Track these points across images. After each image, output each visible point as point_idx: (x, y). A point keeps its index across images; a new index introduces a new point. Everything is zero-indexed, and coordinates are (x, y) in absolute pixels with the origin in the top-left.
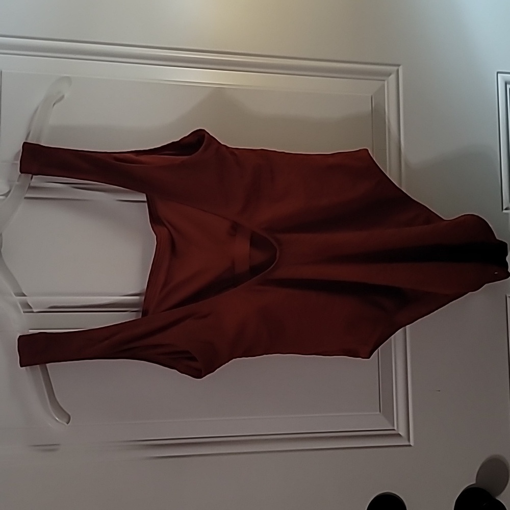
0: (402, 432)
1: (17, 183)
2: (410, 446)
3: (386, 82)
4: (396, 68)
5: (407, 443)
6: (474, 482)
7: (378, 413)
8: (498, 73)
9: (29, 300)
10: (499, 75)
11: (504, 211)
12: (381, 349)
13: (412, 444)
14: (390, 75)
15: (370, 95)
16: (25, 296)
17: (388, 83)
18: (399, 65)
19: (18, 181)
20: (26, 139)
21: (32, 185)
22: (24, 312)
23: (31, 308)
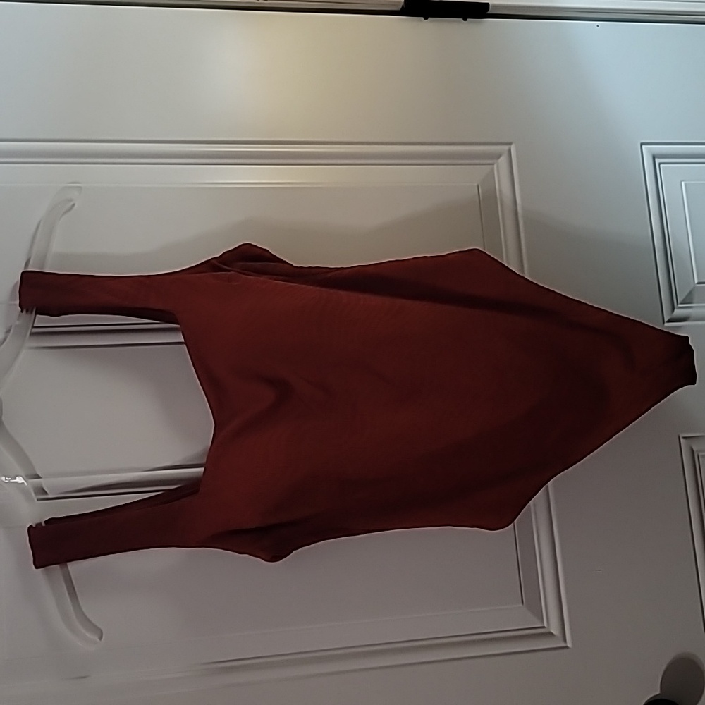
0: (555, 630)
1: (17, 323)
2: (567, 647)
3: (495, 166)
4: (506, 147)
5: (563, 645)
6: (658, 692)
7: (521, 605)
8: (642, 144)
9: (44, 483)
10: (643, 147)
11: (666, 324)
12: (517, 522)
13: (569, 644)
14: (499, 156)
15: (476, 185)
16: (39, 477)
17: (498, 166)
18: (510, 144)
19: (18, 320)
20: (27, 265)
21: (35, 325)
22: (38, 500)
23: (46, 493)
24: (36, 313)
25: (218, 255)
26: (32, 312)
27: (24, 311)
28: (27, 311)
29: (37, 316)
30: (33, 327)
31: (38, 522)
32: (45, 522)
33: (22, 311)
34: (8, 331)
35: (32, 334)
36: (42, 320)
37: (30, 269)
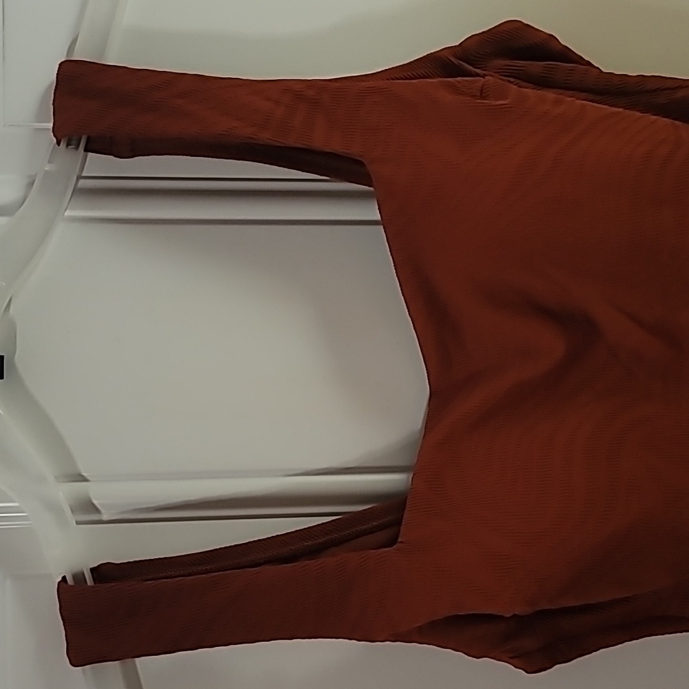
1: (48, 168)
9: (94, 490)
16: (86, 480)
19: (49, 162)
20: (71, 49)
21: (84, 174)
22: (78, 523)
23: (97, 511)
24: (87, 150)
25: (457, 44)
26: (77, 147)
27: (63, 144)
28: (68, 145)
29: (90, 154)
30: (79, 177)
31: (76, 569)
32: (93, 570)
33: (58, 143)
34: (31, 184)
35: (78, 192)
36: (100, 164)
37: (75, 58)
